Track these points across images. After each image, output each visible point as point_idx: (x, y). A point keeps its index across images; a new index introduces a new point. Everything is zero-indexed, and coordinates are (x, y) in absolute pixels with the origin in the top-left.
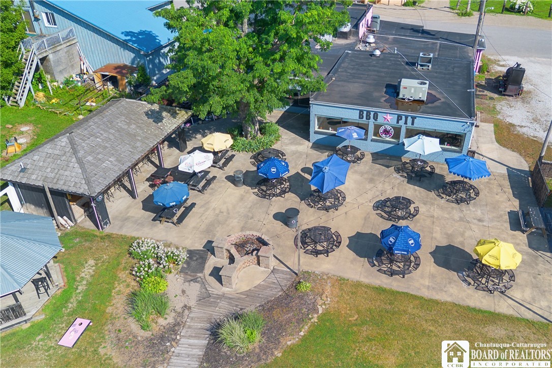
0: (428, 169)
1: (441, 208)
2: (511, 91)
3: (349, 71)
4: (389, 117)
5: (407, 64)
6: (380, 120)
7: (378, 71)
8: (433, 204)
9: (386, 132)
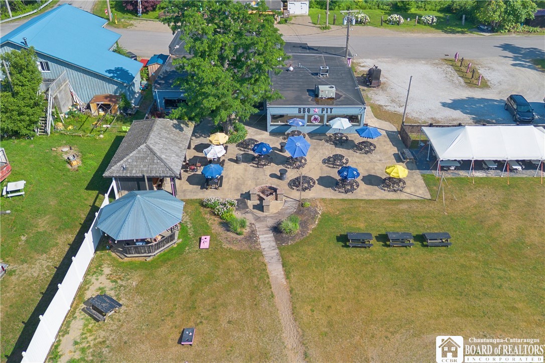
0: (344, 138)
1: (359, 158)
2: (374, 84)
4: (317, 110)
5: (312, 74)
6: (312, 112)
7: (297, 81)
8: (353, 156)
9: (315, 119)
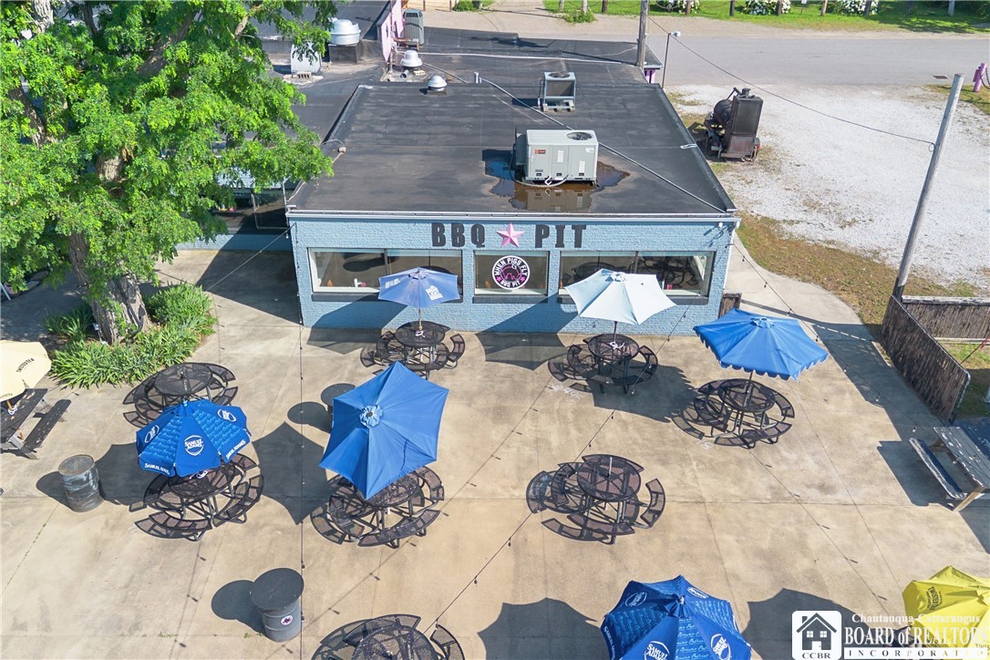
0: (640, 358)
2: (738, 149)
3: (379, 128)
5: (515, 102)
6: (492, 243)
7: (452, 124)
9: (511, 273)
